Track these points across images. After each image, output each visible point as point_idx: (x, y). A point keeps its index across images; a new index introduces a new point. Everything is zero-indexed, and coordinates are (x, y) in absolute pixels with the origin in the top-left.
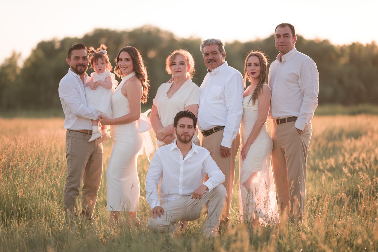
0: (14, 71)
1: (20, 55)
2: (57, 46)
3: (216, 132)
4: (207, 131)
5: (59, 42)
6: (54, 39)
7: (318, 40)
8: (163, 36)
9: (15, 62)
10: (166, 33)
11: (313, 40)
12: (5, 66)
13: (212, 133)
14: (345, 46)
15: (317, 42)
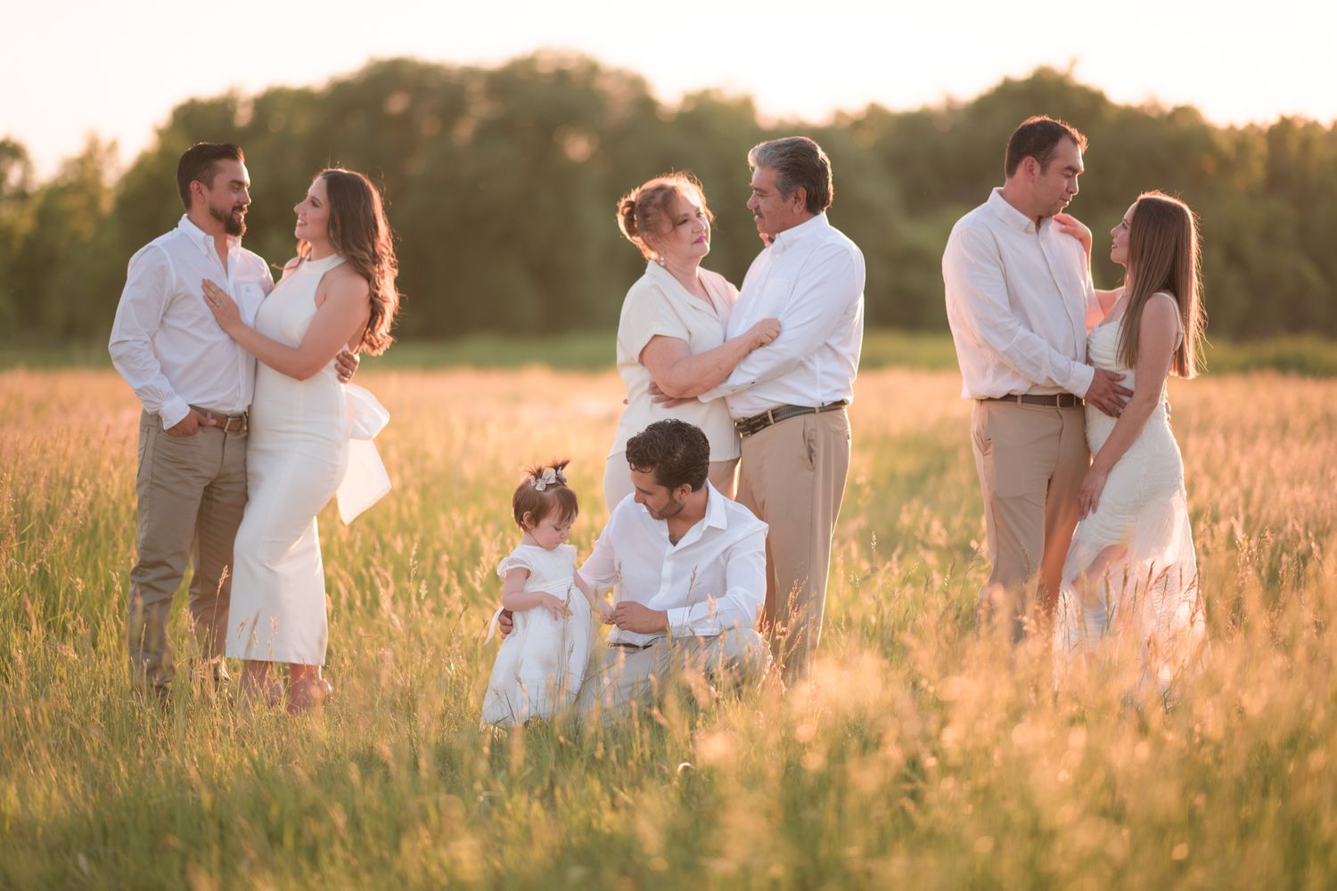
0: (93, 202)
1: (113, 147)
2: (243, 116)
3: (775, 422)
4: (750, 420)
5: (246, 104)
6: (231, 92)
7: (1155, 106)
8: (608, 85)
9: (98, 173)
10: (620, 75)
11: (1142, 107)
12: (61, 184)
13: (766, 426)
14: (1252, 126)
15: (1154, 114)
